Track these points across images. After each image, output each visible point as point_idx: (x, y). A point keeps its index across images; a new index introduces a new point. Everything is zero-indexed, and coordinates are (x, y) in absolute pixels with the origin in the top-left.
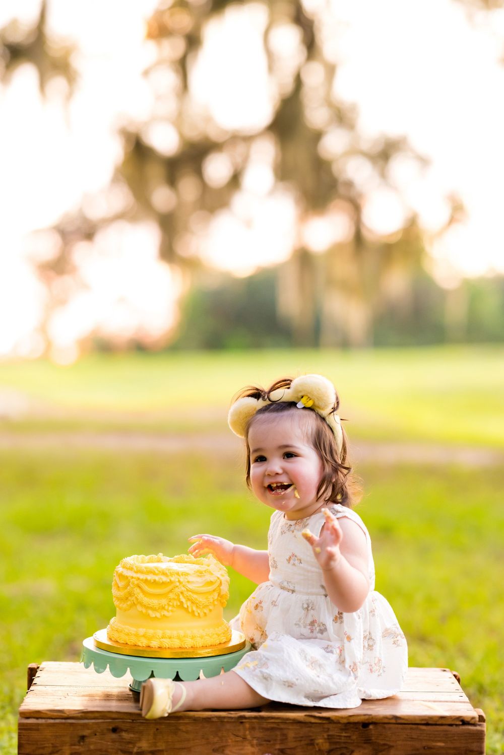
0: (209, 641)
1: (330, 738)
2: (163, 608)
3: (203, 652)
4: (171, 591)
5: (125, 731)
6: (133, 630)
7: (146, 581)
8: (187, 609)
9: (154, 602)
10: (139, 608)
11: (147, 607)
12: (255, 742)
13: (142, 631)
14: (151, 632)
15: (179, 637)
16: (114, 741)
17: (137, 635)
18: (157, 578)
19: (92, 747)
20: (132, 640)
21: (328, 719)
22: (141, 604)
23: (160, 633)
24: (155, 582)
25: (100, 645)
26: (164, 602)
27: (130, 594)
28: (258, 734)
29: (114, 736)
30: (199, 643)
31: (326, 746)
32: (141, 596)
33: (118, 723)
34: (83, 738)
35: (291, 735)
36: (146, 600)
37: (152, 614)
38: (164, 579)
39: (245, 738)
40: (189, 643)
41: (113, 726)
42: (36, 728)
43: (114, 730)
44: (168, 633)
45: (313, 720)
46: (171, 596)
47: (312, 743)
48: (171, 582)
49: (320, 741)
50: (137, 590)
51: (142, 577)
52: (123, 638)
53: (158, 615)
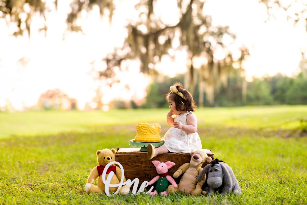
0: (157, 139)
1: (181, 158)
2: (147, 132)
3: (155, 142)
4: (148, 129)
5: (139, 157)
6: (140, 137)
7: (143, 127)
8: (152, 133)
9: (145, 131)
10: (142, 132)
11: (143, 132)
12: (166, 159)
13: (142, 137)
14: (144, 137)
15: (150, 138)
16: (137, 159)
17: (141, 138)
18: (145, 126)
19: (132, 160)
20: (140, 139)
21: (181, 154)
22: (142, 131)
23: (146, 137)
24: (145, 127)
25: (133, 141)
26: (147, 131)
27: (140, 130)
28: (166, 157)
29: (137, 158)
30: (154, 139)
31: (181, 160)
32: (142, 130)
33: (137, 155)
34: (130, 158)
35: (173, 157)
36: (143, 131)
37: (144, 134)
38: (147, 126)
39: (164, 158)
40: (152, 140)
41: (136, 156)
42: (120, 156)
43: (137, 156)
44: (148, 137)
45: (178, 154)
46: (148, 130)
47: (178, 159)
48: (148, 127)
49: (179, 159)
50: (141, 129)
51: (142, 126)
52: (138, 139)
53: (145, 134)
